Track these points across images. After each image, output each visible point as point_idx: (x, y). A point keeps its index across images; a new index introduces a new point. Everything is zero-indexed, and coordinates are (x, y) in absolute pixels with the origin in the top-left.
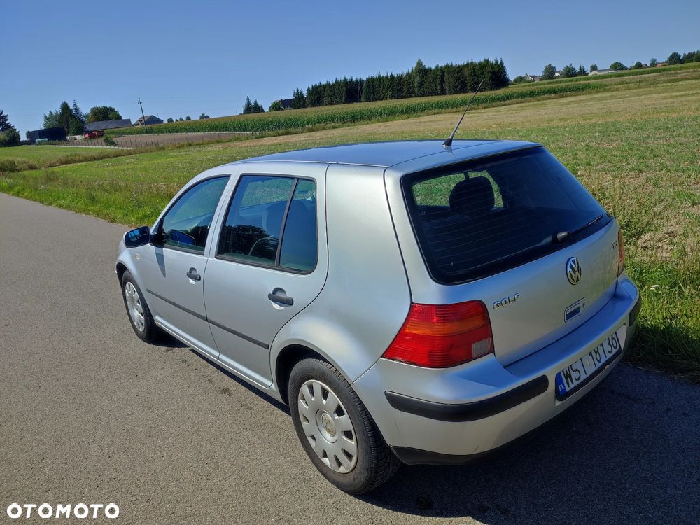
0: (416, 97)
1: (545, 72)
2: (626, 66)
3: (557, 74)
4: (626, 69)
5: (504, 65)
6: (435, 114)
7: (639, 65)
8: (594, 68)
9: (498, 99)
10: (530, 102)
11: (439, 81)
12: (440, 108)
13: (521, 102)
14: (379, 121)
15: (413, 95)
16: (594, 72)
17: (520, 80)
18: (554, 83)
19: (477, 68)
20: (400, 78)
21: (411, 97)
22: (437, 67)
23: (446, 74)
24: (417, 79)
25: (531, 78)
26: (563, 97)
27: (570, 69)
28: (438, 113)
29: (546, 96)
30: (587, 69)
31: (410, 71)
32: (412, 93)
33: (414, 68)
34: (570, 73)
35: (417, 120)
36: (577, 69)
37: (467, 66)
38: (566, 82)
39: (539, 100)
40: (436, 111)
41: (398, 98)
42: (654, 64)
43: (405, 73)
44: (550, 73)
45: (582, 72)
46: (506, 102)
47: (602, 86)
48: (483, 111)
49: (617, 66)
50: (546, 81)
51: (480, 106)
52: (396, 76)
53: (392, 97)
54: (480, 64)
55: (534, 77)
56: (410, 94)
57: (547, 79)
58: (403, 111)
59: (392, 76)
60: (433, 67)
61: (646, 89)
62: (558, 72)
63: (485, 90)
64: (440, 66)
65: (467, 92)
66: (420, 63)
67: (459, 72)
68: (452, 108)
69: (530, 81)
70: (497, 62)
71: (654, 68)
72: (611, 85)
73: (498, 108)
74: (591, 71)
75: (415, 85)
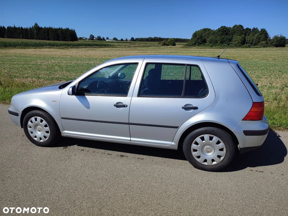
0: (35, 39)
1: (90, 37)
2: (118, 39)
3: (95, 39)
4: (118, 40)
5: (75, 32)
6: (49, 48)
7: (122, 40)
8: (108, 38)
9: (76, 45)
10: (89, 48)
11: (46, 34)
12: (50, 46)
13: (85, 48)
14: (20, 48)
15: (34, 38)
16: (108, 40)
17: (81, 38)
18: (94, 42)
19: (64, 31)
20: (26, 30)
21: (33, 39)
22: (45, 27)
23: (50, 31)
24: (35, 31)
25: (85, 39)
26: (101, 48)
27: (99, 37)
28: (50, 48)
29: (94, 46)
30: (105, 38)
31: (31, 27)
32: (33, 37)
33: (33, 26)
34: (99, 39)
35: (40, 50)
36: (102, 38)
37: (59, 29)
38: (99, 42)
39: (92, 48)
40: (49, 47)
41: (26, 39)
42: (127, 40)
43: (29, 27)
44: (92, 37)
45: (104, 39)
46: (79, 47)
47: (113, 45)
48: (71, 49)
49: (115, 39)
50: (90, 41)
51: (69, 47)
52: (24, 28)
53: (22, 38)
54: (65, 29)
55: (86, 38)
56: (32, 38)
57: (91, 40)
58: (32, 45)
59: (22, 28)
60: (43, 27)
61: (128, 49)
62: (95, 38)
63: (68, 41)
64: (46, 27)
65: (60, 41)
66: (36, 25)
67: (55, 31)
68: (56, 46)
69: (84, 40)
70: (72, 30)
71: (127, 42)
72: (116, 46)
73: (77, 49)
74: (107, 39)
75: (35, 34)
